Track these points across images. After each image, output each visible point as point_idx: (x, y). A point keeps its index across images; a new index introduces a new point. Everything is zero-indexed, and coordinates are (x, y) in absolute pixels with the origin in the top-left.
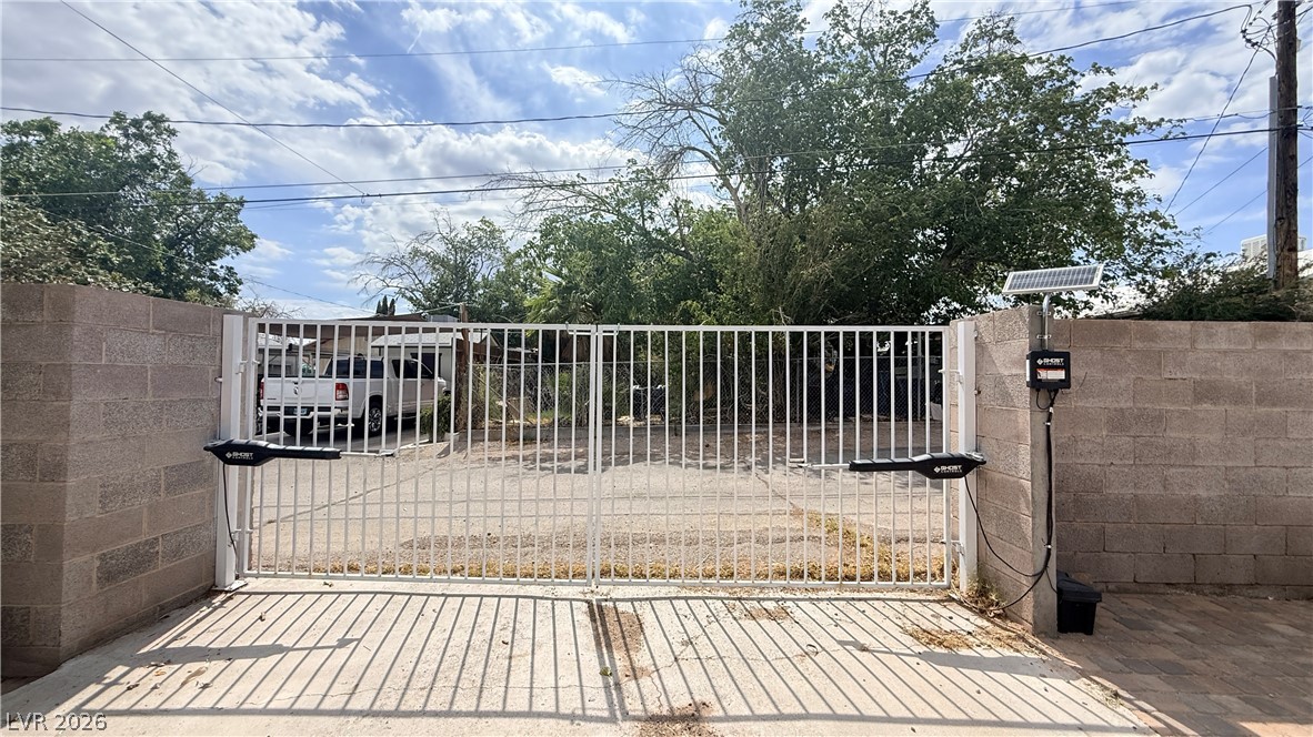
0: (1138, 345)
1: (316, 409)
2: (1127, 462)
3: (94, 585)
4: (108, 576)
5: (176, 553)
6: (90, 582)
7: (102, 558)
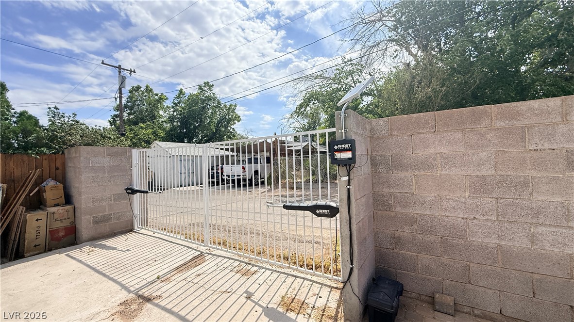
0: (499, 124)
1: (236, 176)
2: (489, 218)
3: (92, 224)
4: (96, 222)
5: (118, 218)
6: (90, 223)
7: (94, 217)
